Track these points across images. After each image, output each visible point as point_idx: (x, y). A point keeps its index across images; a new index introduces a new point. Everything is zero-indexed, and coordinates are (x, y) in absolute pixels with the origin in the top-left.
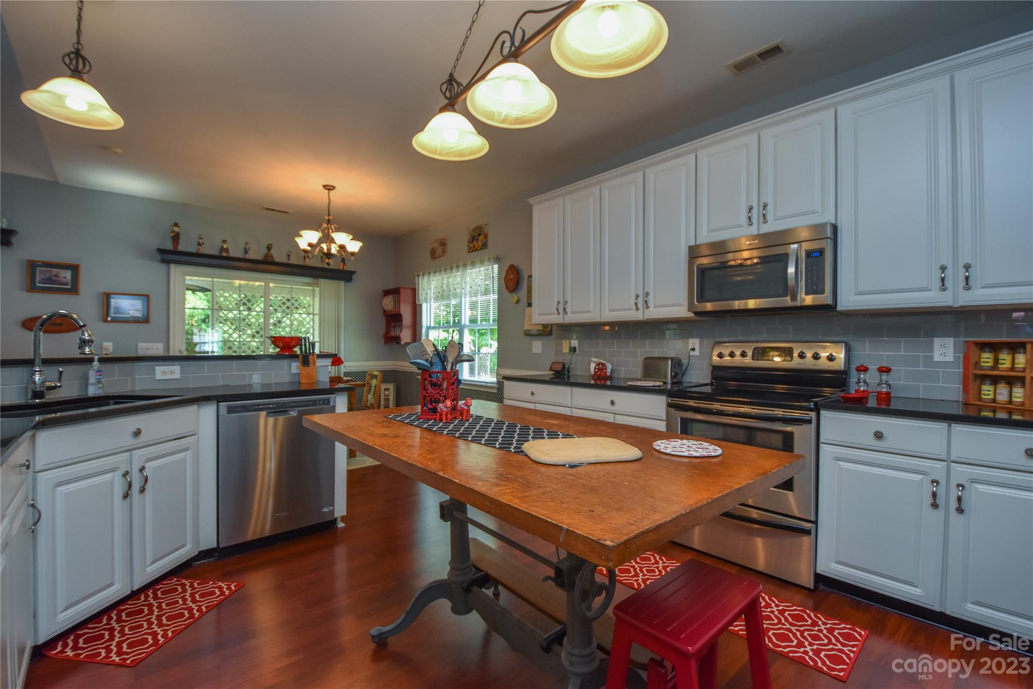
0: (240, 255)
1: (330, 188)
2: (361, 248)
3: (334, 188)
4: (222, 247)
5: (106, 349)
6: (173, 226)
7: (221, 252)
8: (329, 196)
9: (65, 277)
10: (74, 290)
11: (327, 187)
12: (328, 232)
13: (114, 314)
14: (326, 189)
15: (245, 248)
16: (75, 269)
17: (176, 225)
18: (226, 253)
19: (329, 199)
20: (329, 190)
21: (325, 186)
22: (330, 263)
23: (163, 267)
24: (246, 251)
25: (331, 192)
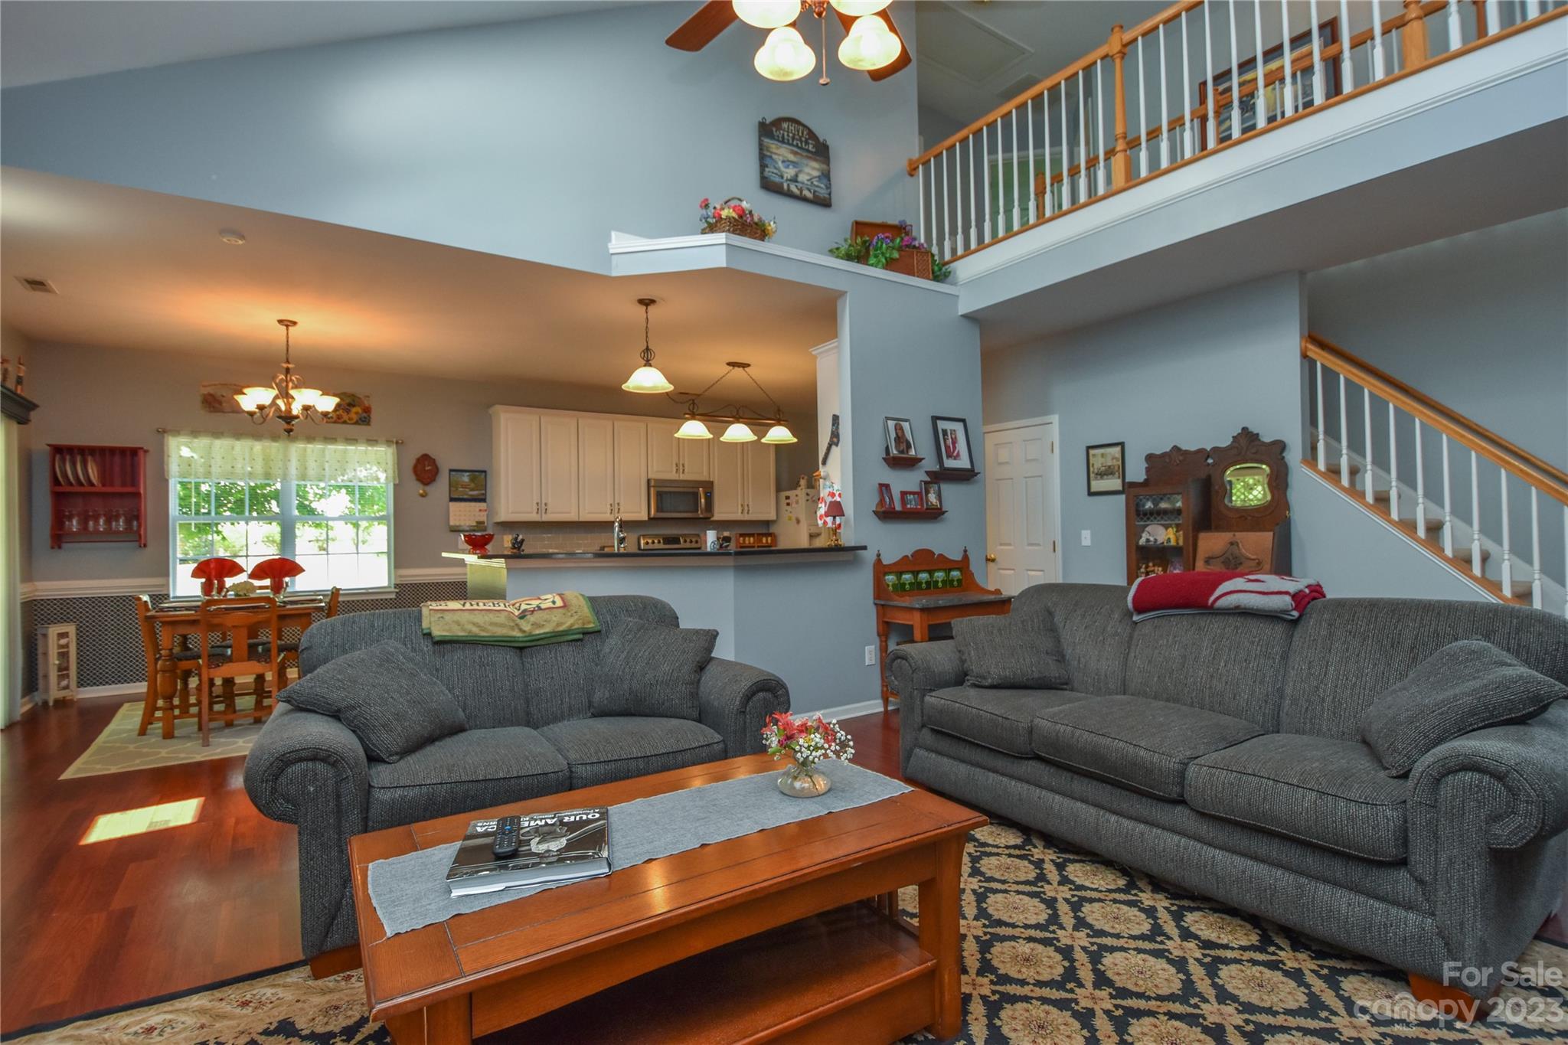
1: (290, 323)
3: (295, 323)
8: (287, 334)
11: (285, 323)
12: (287, 386)
14: (283, 325)
19: (288, 338)
20: (287, 326)
21: (280, 322)
25: (291, 329)
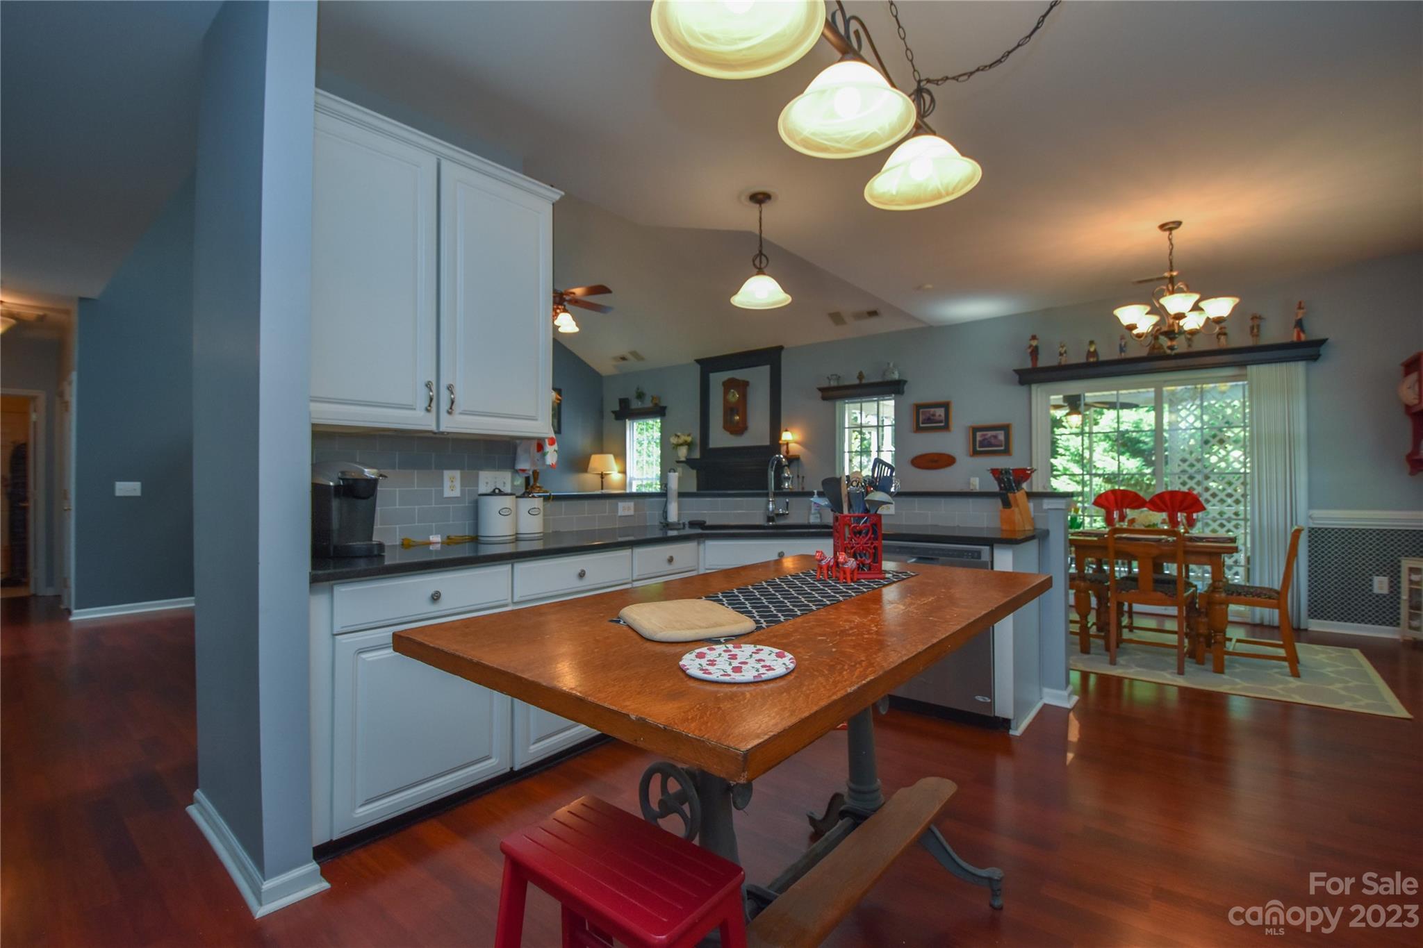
0: (1115, 355)
1: (1171, 226)
2: (1235, 309)
3: (1179, 224)
4: (1089, 352)
5: (973, 485)
6: (1031, 340)
7: (1087, 358)
8: (1170, 240)
9: (940, 416)
10: (946, 427)
11: (1167, 227)
13: (980, 447)
14: (1165, 230)
15: (1120, 345)
16: (946, 406)
17: (1034, 338)
18: (1094, 357)
19: (1171, 244)
20: (1171, 229)
21: (1162, 227)
22: (1174, 346)
23: (1024, 389)
24: (1122, 349)
25: (1174, 232)
